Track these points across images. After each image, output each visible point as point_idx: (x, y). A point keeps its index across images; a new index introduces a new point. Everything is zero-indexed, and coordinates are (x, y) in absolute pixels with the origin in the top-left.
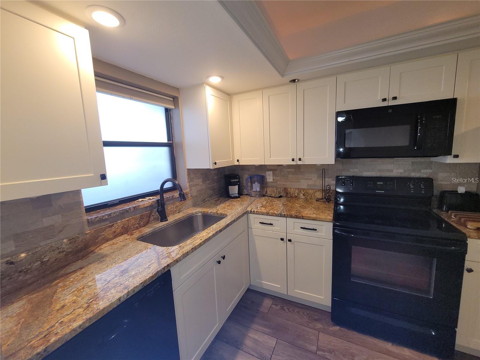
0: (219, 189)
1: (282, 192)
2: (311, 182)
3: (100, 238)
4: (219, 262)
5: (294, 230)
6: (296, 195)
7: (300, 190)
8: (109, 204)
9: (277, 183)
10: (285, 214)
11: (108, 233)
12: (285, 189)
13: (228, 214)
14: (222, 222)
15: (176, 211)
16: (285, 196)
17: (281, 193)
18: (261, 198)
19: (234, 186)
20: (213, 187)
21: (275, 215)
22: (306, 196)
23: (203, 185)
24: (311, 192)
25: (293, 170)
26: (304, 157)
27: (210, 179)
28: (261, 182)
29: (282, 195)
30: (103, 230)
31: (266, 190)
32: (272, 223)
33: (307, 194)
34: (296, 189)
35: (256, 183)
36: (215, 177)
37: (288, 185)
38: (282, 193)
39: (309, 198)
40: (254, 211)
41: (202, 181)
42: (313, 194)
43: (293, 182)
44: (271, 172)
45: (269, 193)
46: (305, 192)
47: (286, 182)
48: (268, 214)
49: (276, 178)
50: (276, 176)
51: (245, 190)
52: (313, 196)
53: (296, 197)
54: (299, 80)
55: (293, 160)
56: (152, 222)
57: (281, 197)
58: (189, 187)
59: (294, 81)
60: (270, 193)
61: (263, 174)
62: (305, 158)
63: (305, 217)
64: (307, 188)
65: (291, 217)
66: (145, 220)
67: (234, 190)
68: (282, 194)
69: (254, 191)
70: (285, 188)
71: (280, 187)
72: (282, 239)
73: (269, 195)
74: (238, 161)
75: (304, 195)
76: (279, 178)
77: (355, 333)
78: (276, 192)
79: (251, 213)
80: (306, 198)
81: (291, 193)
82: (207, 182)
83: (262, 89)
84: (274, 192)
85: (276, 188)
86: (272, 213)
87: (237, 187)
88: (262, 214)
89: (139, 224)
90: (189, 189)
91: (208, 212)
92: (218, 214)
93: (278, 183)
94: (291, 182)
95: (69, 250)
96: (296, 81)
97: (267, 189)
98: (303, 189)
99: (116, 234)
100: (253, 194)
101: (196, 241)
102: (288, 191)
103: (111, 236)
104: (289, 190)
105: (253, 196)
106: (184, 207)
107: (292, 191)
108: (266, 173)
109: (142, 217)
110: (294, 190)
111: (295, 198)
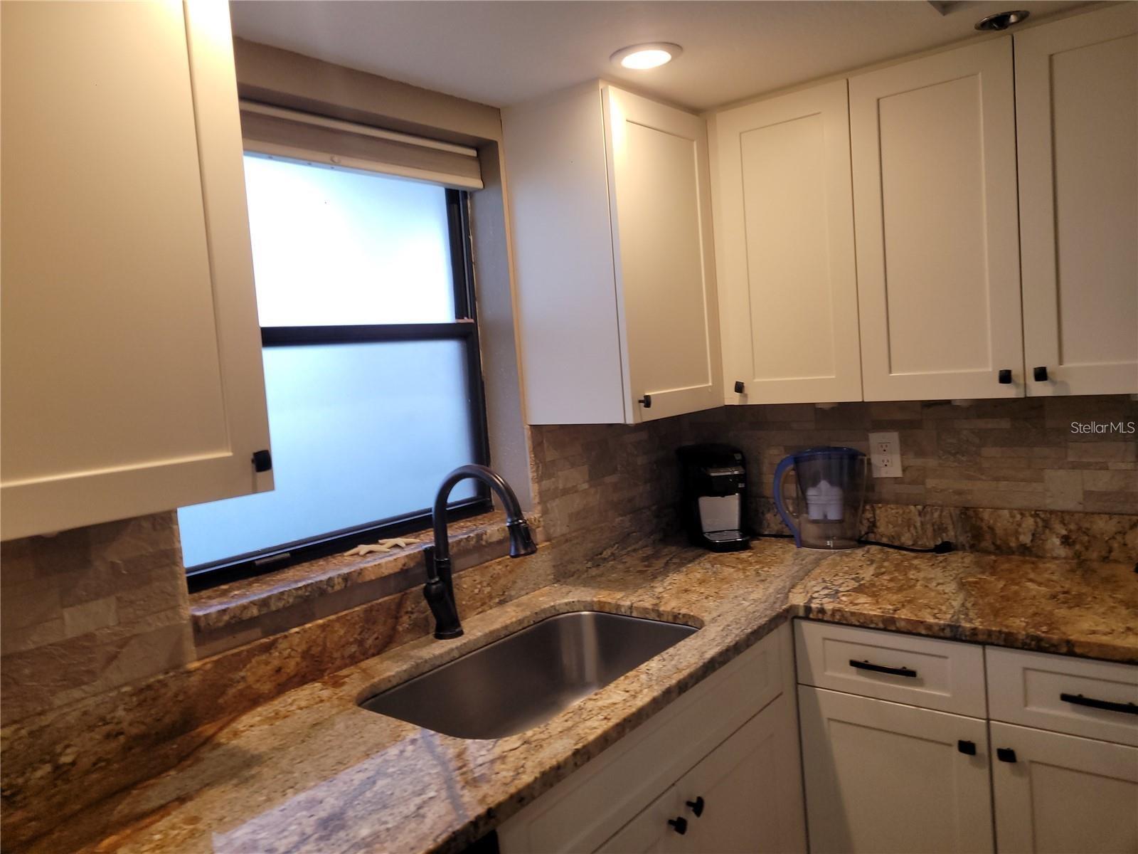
0: (654, 508)
1: (950, 527)
2: (1102, 481)
3: (231, 692)
4: (679, 825)
5: (1028, 709)
6: (1026, 539)
7: (1045, 518)
8: (257, 562)
9: (923, 483)
10: (975, 629)
11: (256, 673)
12: (968, 515)
13: (707, 617)
14: (683, 650)
15: (491, 597)
16: (967, 546)
17: (945, 530)
18: (848, 551)
19: (723, 496)
20: (630, 500)
21: (923, 632)
22: (1078, 547)
23: (593, 490)
24: (1103, 526)
25: (1005, 424)
26: (1061, 362)
27: (619, 467)
28: (846, 478)
29: (953, 541)
30: (241, 661)
31: (868, 515)
32: (910, 667)
33: (1086, 538)
34: (1022, 514)
35: (824, 485)
36: (641, 460)
37: (981, 491)
38: (952, 533)
39: (1095, 555)
40: (822, 611)
41: (587, 477)
42: (1119, 538)
43: (1005, 479)
44: (893, 437)
45: (885, 529)
46: (1072, 527)
47: (969, 478)
48: (888, 625)
49: (919, 462)
50: (921, 453)
51: (769, 516)
52: (1116, 545)
53: (1024, 550)
54: (1023, 16)
55: (1005, 377)
56: (406, 640)
57: (945, 548)
58: (537, 500)
59: (999, 22)
60: (891, 530)
61: (855, 445)
62: (1067, 365)
63: (1082, 644)
64: (1080, 508)
65: (1009, 642)
66: (381, 629)
67: (722, 514)
68: (950, 536)
69: (815, 522)
70: (967, 509)
71: (940, 502)
72: (967, 748)
73: (885, 540)
74: (739, 388)
75: (1066, 541)
76: (932, 462)
78: (918, 524)
79: (807, 618)
80: (1078, 555)
81: (999, 532)
82: (610, 479)
83: (847, 71)
84: (909, 524)
85: (920, 507)
86: (908, 621)
87: (734, 500)
88: (863, 626)
89: (361, 643)
90: (539, 508)
91: (618, 607)
92: (660, 614)
93: (931, 483)
94: (997, 479)
95: (134, 731)
96: (1013, 19)
97: (878, 512)
98: (1063, 512)
99: (283, 678)
100: (810, 532)
101: (588, 723)
102: (982, 520)
103: (266, 687)
104: (986, 515)
105: (812, 541)
106: (520, 584)
107: (1003, 521)
108: (867, 439)
109: (369, 619)
110: (1013, 516)
111: (1023, 554)
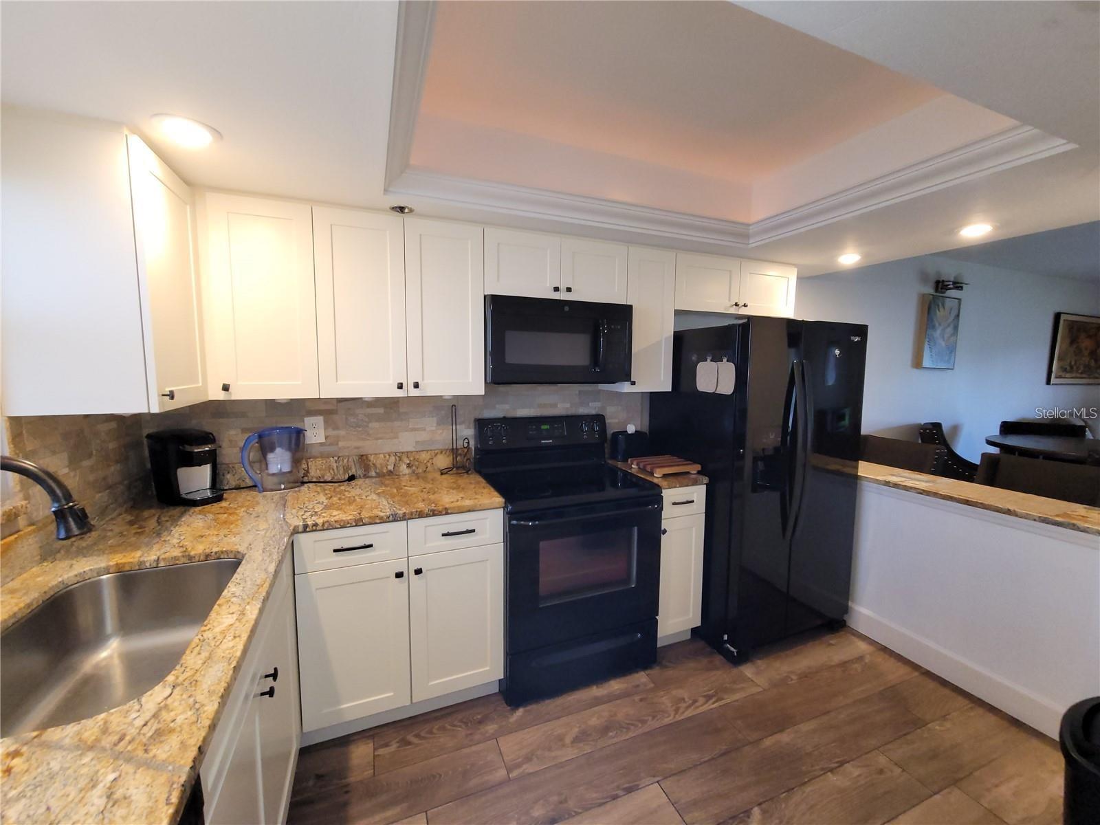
0: (126, 482)
1: (353, 467)
2: (423, 436)
4: (271, 692)
5: (427, 545)
6: (391, 467)
7: (399, 456)
9: (337, 444)
10: (405, 513)
12: (363, 459)
14: (247, 573)
16: (362, 476)
17: (351, 469)
18: (297, 489)
19: (200, 466)
20: (104, 478)
21: (378, 521)
22: (414, 468)
23: (72, 474)
24: (424, 456)
25: (381, 411)
26: (423, 380)
27: (94, 452)
28: (293, 446)
29: (355, 474)
31: (304, 466)
32: (367, 544)
33: (417, 463)
34: (389, 455)
35: (278, 450)
36: (111, 446)
37: (368, 446)
38: (354, 470)
39: (420, 471)
40: (316, 525)
41: (66, 462)
42: (430, 461)
43: (381, 438)
44: (319, 420)
45: (314, 473)
46: (412, 459)
47: (364, 439)
48: (359, 523)
49: (335, 433)
50: (336, 428)
51: (228, 476)
52: (429, 465)
53: (390, 473)
54: (411, 211)
55: (400, 386)
57: (352, 478)
59: (402, 209)
60: (319, 473)
61: (299, 425)
62: (425, 381)
63: (450, 508)
64: (414, 449)
65: (421, 515)
67: (196, 479)
68: (352, 472)
69: (273, 475)
70: (362, 456)
71: (347, 454)
72: (399, 575)
73: (314, 480)
74: (226, 388)
75: (409, 466)
76: (342, 433)
77: (547, 702)
78: (335, 468)
79: (305, 531)
80: (414, 472)
81: (378, 466)
82: (86, 463)
83: (312, 202)
84: (330, 468)
85: (336, 458)
86: (370, 517)
87: (206, 469)
88: (342, 527)
90: (21, 495)
91: (141, 563)
93: (341, 444)
94: (377, 439)
96: (406, 210)
97: (310, 464)
98: (407, 452)
100: (269, 482)
102: (370, 461)
104: (372, 458)
105: (270, 487)
107: (378, 461)
108: (303, 421)
110: (385, 457)
111: (389, 475)
